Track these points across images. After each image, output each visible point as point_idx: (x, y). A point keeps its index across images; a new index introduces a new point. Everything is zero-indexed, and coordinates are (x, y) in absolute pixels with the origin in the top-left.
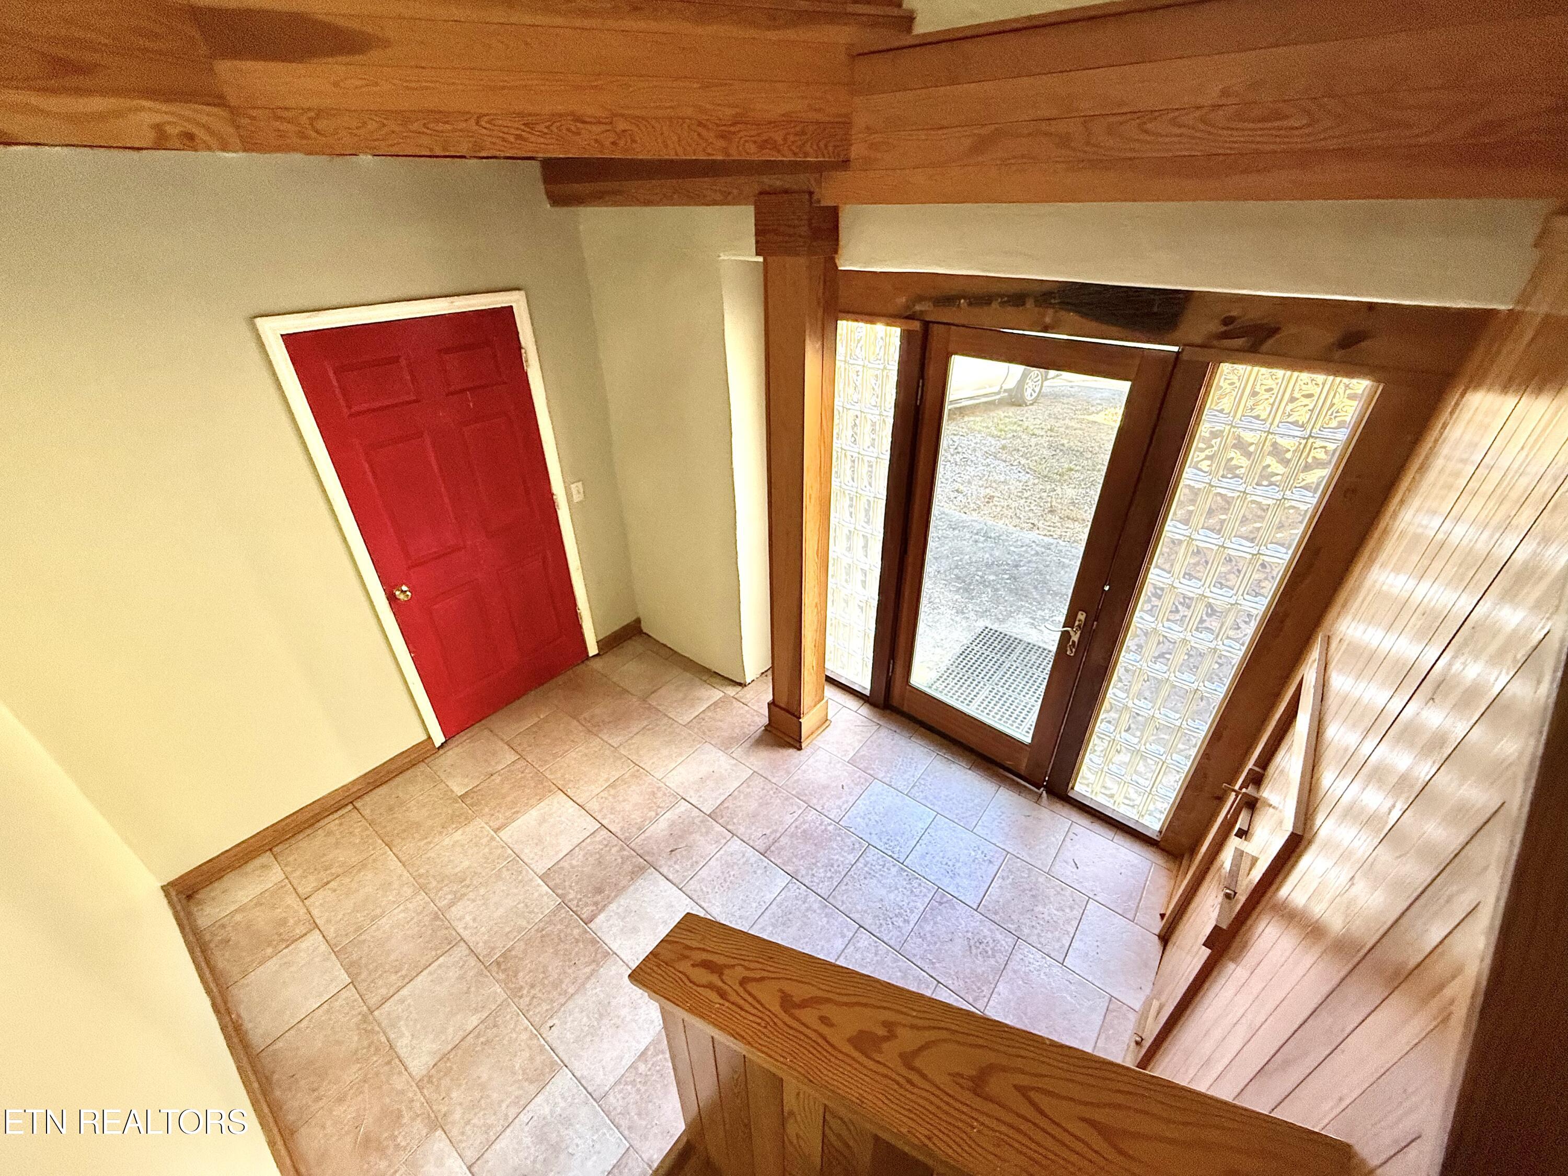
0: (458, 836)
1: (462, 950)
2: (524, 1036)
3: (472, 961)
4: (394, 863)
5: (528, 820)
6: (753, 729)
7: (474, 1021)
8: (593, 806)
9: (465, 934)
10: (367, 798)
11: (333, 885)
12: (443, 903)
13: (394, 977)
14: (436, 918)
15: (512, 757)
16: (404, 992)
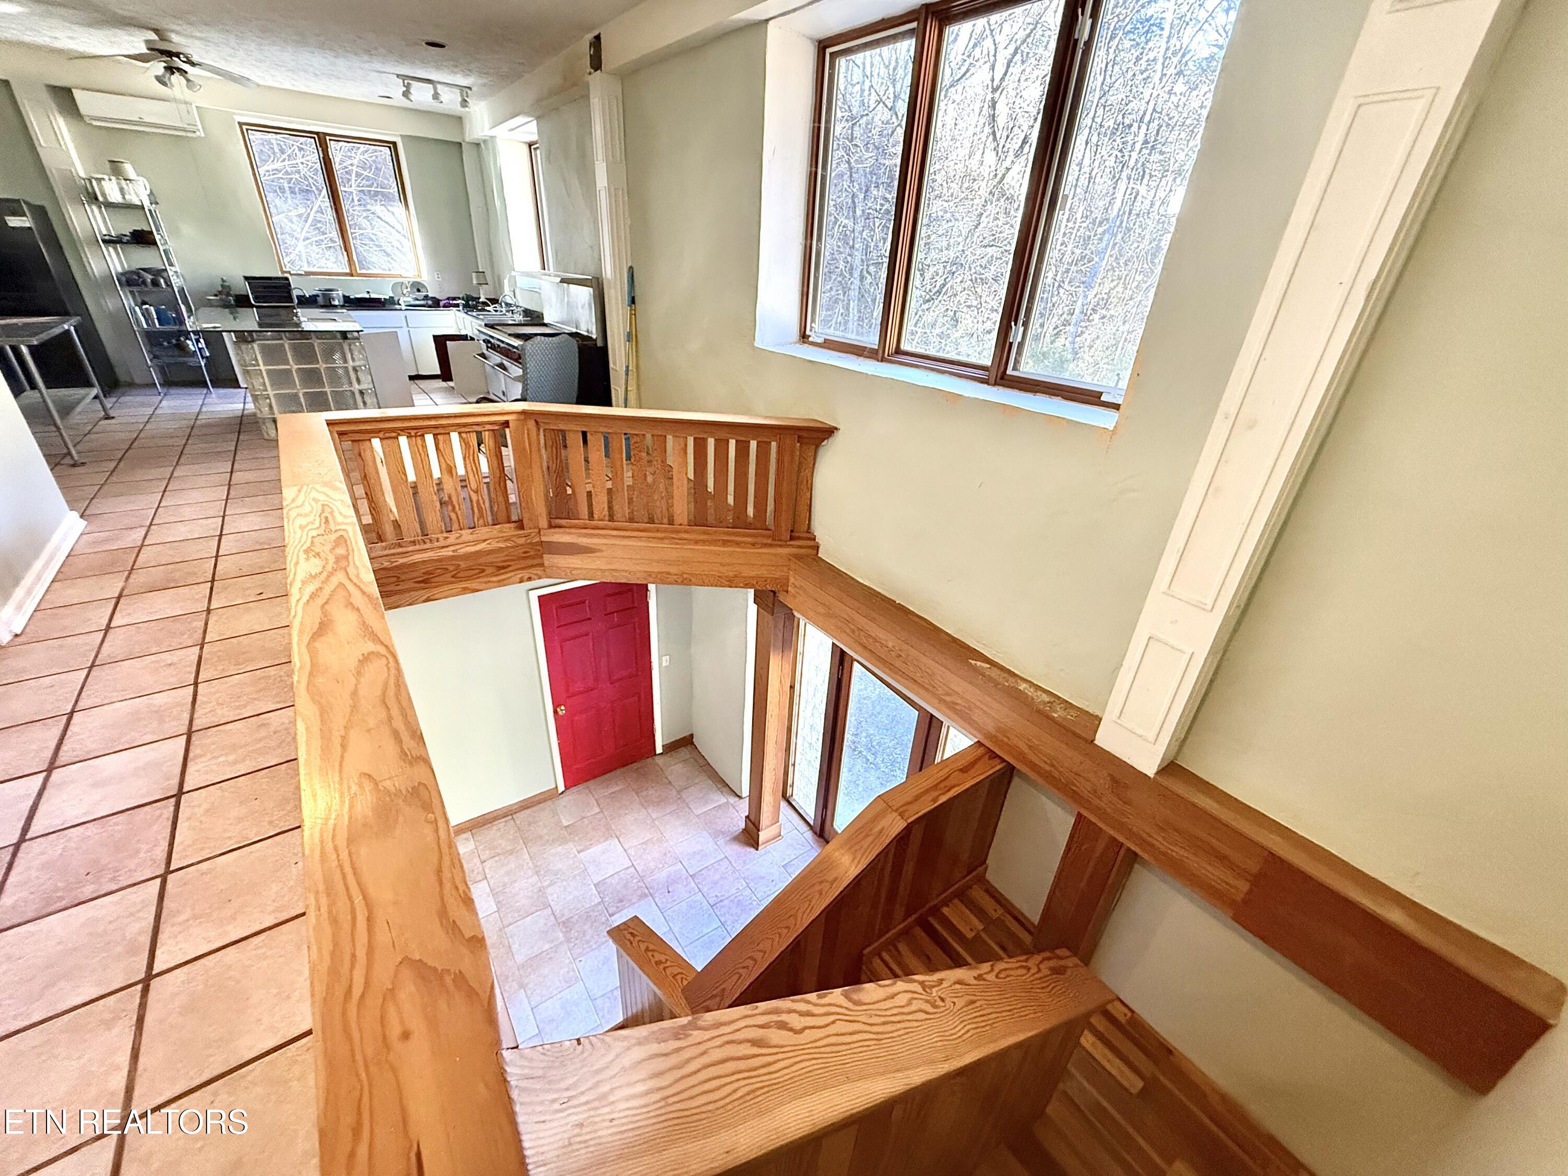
0: (559, 849)
1: (548, 911)
2: (567, 961)
3: (552, 918)
4: (527, 856)
5: (596, 850)
6: (735, 829)
7: (547, 947)
8: (632, 852)
9: (552, 904)
10: (518, 815)
11: (497, 858)
12: (545, 884)
13: (516, 915)
14: (540, 891)
15: (597, 810)
16: (519, 923)
